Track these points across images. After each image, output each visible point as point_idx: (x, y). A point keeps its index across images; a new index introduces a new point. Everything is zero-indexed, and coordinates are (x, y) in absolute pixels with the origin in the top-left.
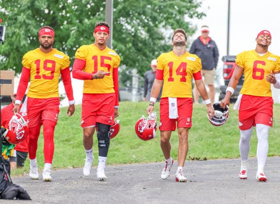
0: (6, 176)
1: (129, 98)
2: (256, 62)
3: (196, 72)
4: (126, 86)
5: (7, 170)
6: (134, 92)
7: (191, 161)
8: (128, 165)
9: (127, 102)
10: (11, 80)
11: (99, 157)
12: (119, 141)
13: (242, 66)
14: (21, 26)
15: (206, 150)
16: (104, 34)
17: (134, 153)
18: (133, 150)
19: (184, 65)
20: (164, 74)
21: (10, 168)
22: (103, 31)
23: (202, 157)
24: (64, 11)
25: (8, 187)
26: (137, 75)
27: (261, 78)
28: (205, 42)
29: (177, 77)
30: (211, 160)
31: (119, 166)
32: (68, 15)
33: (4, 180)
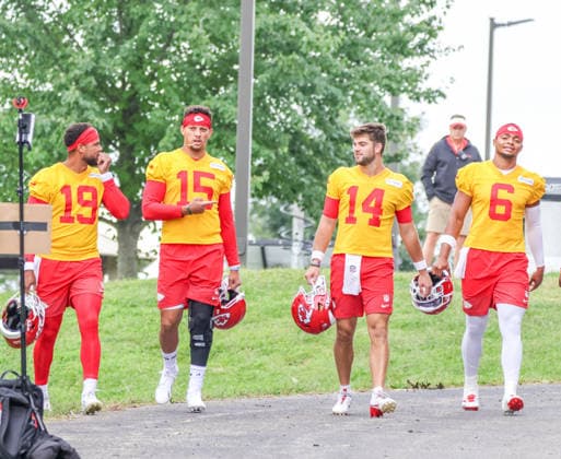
0: (33, 418)
1: (285, 261)
2: (497, 187)
3: (401, 208)
4: (280, 236)
5: (36, 406)
6: (296, 248)
7: (411, 390)
8: (283, 397)
9: (280, 269)
10: (45, 224)
11: (193, 367)
12: (264, 348)
13: (469, 194)
14: (68, 113)
15: (443, 368)
16: (201, 129)
17: (294, 373)
18: (293, 367)
19: (378, 193)
20: (341, 208)
21: (42, 403)
22: (199, 123)
23: (434, 382)
24: (155, 84)
25: (39, 441)
26: (302, 215)
27: (506, 217)
28: (457, 148)
29: (363, 217)
30: (452, 388)
31: (264, 399)
32: (162, 91)
33: (31, 427)
